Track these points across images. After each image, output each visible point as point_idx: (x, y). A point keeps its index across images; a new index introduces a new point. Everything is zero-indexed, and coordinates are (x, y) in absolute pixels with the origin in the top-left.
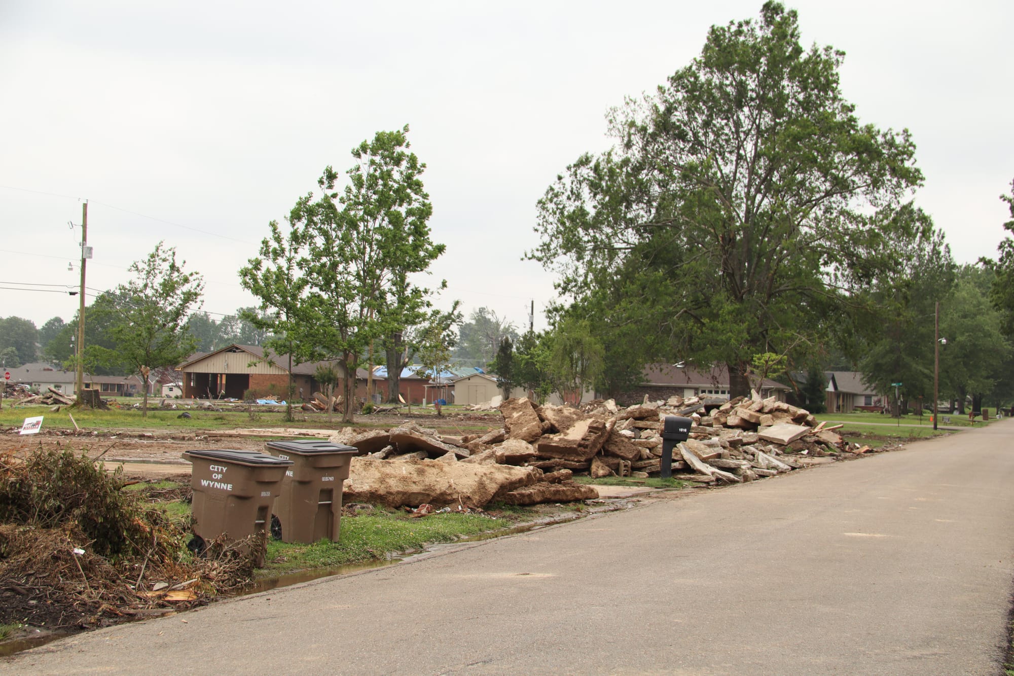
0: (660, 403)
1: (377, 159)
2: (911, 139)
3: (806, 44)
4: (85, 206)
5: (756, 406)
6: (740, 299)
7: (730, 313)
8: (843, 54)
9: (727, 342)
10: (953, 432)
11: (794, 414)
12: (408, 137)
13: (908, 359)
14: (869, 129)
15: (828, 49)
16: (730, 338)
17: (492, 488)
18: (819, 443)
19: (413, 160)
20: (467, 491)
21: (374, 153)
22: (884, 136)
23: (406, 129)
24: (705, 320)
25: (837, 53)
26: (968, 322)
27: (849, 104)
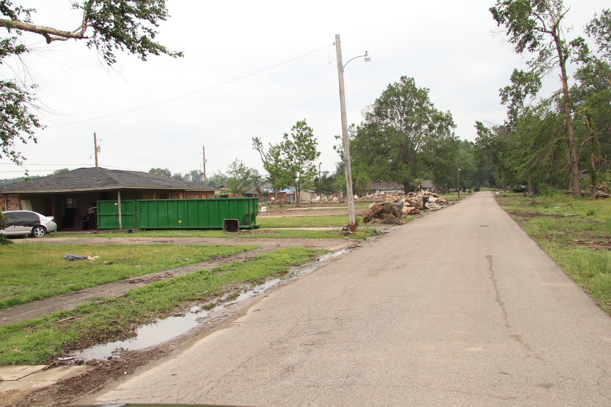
0: (372, 195)
1: (298, 129)
2: (451, 113)
3: (417, 87)
4: (204, 147)
5: (423, 193)
6: (407, 163)
7: (405, 168)
8: (429, 89)
9: (405, 176)
10: (464, 198)
11: (433, 195)
12: (306, 122)
13: (446, 175)
14: (441, 113)
15: (424, 89)
16: (405, 175)
17: (409, 211)
18: (441, 202)
19: (309, 128)
20: (405, 212)
21: (297, 128)
22: (445, 114)
23: (305, 120)
24: (398, 171)
25: (427, 89)
26: (463, 161)
27: (432, 103)
